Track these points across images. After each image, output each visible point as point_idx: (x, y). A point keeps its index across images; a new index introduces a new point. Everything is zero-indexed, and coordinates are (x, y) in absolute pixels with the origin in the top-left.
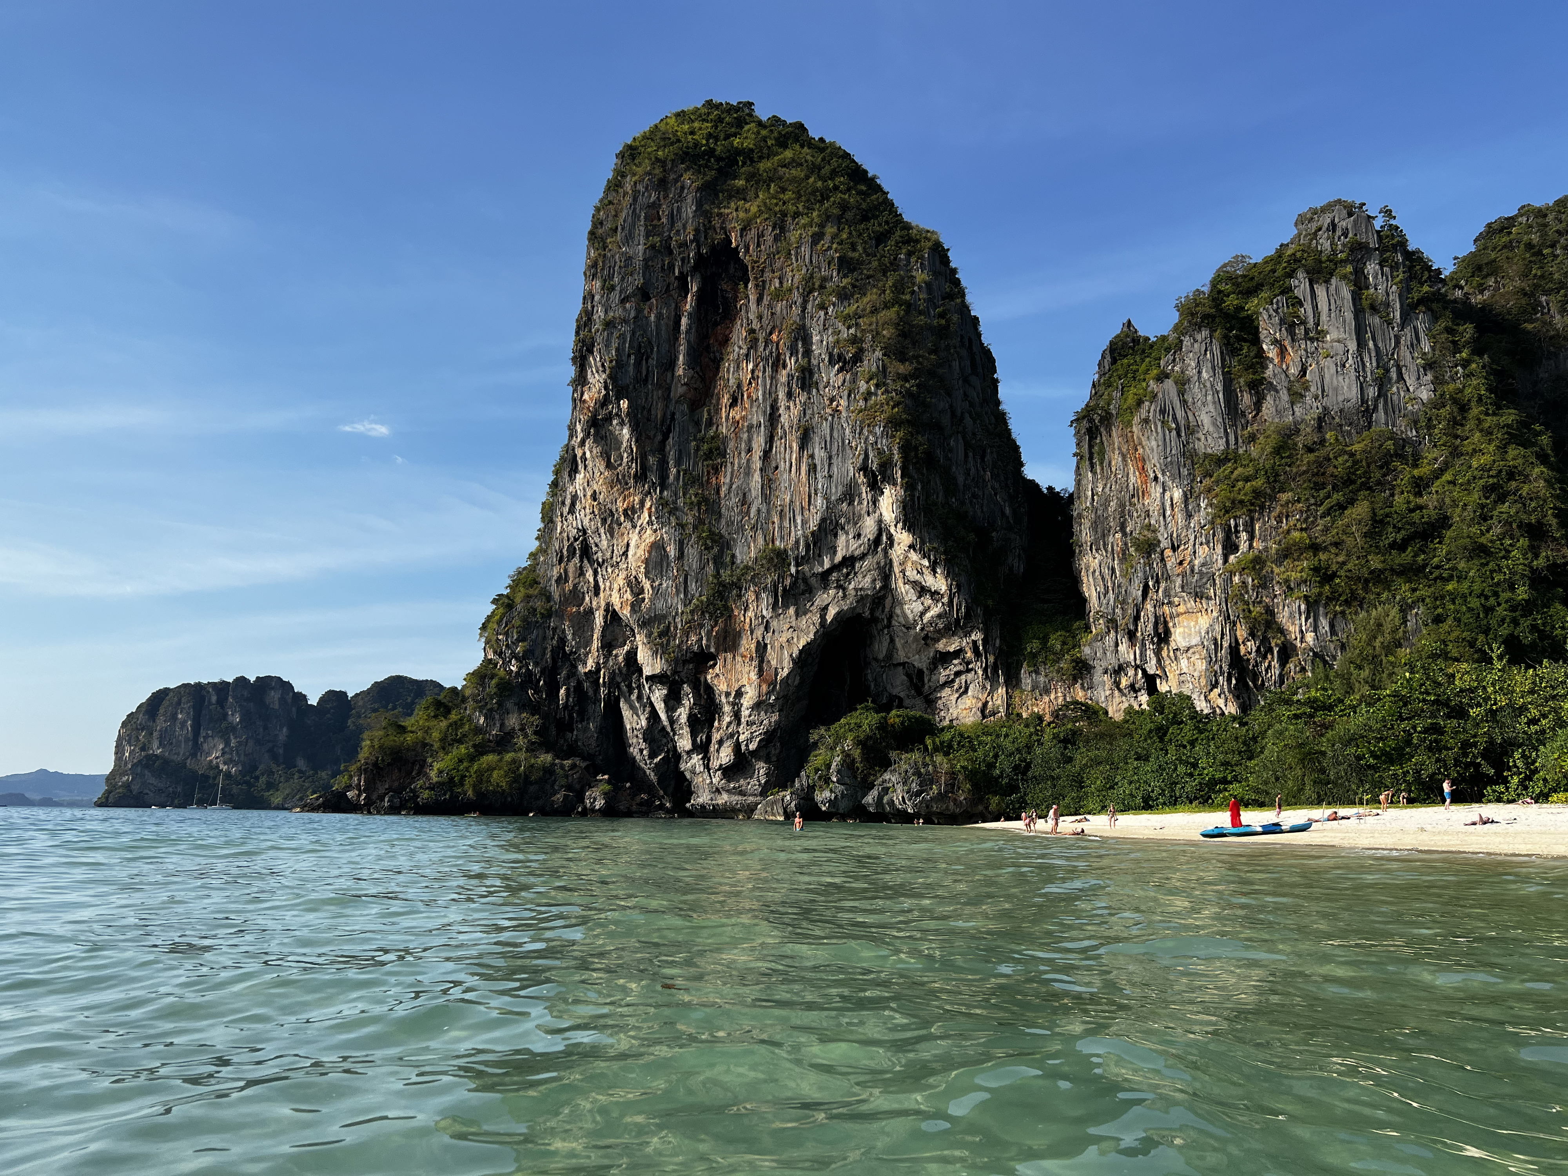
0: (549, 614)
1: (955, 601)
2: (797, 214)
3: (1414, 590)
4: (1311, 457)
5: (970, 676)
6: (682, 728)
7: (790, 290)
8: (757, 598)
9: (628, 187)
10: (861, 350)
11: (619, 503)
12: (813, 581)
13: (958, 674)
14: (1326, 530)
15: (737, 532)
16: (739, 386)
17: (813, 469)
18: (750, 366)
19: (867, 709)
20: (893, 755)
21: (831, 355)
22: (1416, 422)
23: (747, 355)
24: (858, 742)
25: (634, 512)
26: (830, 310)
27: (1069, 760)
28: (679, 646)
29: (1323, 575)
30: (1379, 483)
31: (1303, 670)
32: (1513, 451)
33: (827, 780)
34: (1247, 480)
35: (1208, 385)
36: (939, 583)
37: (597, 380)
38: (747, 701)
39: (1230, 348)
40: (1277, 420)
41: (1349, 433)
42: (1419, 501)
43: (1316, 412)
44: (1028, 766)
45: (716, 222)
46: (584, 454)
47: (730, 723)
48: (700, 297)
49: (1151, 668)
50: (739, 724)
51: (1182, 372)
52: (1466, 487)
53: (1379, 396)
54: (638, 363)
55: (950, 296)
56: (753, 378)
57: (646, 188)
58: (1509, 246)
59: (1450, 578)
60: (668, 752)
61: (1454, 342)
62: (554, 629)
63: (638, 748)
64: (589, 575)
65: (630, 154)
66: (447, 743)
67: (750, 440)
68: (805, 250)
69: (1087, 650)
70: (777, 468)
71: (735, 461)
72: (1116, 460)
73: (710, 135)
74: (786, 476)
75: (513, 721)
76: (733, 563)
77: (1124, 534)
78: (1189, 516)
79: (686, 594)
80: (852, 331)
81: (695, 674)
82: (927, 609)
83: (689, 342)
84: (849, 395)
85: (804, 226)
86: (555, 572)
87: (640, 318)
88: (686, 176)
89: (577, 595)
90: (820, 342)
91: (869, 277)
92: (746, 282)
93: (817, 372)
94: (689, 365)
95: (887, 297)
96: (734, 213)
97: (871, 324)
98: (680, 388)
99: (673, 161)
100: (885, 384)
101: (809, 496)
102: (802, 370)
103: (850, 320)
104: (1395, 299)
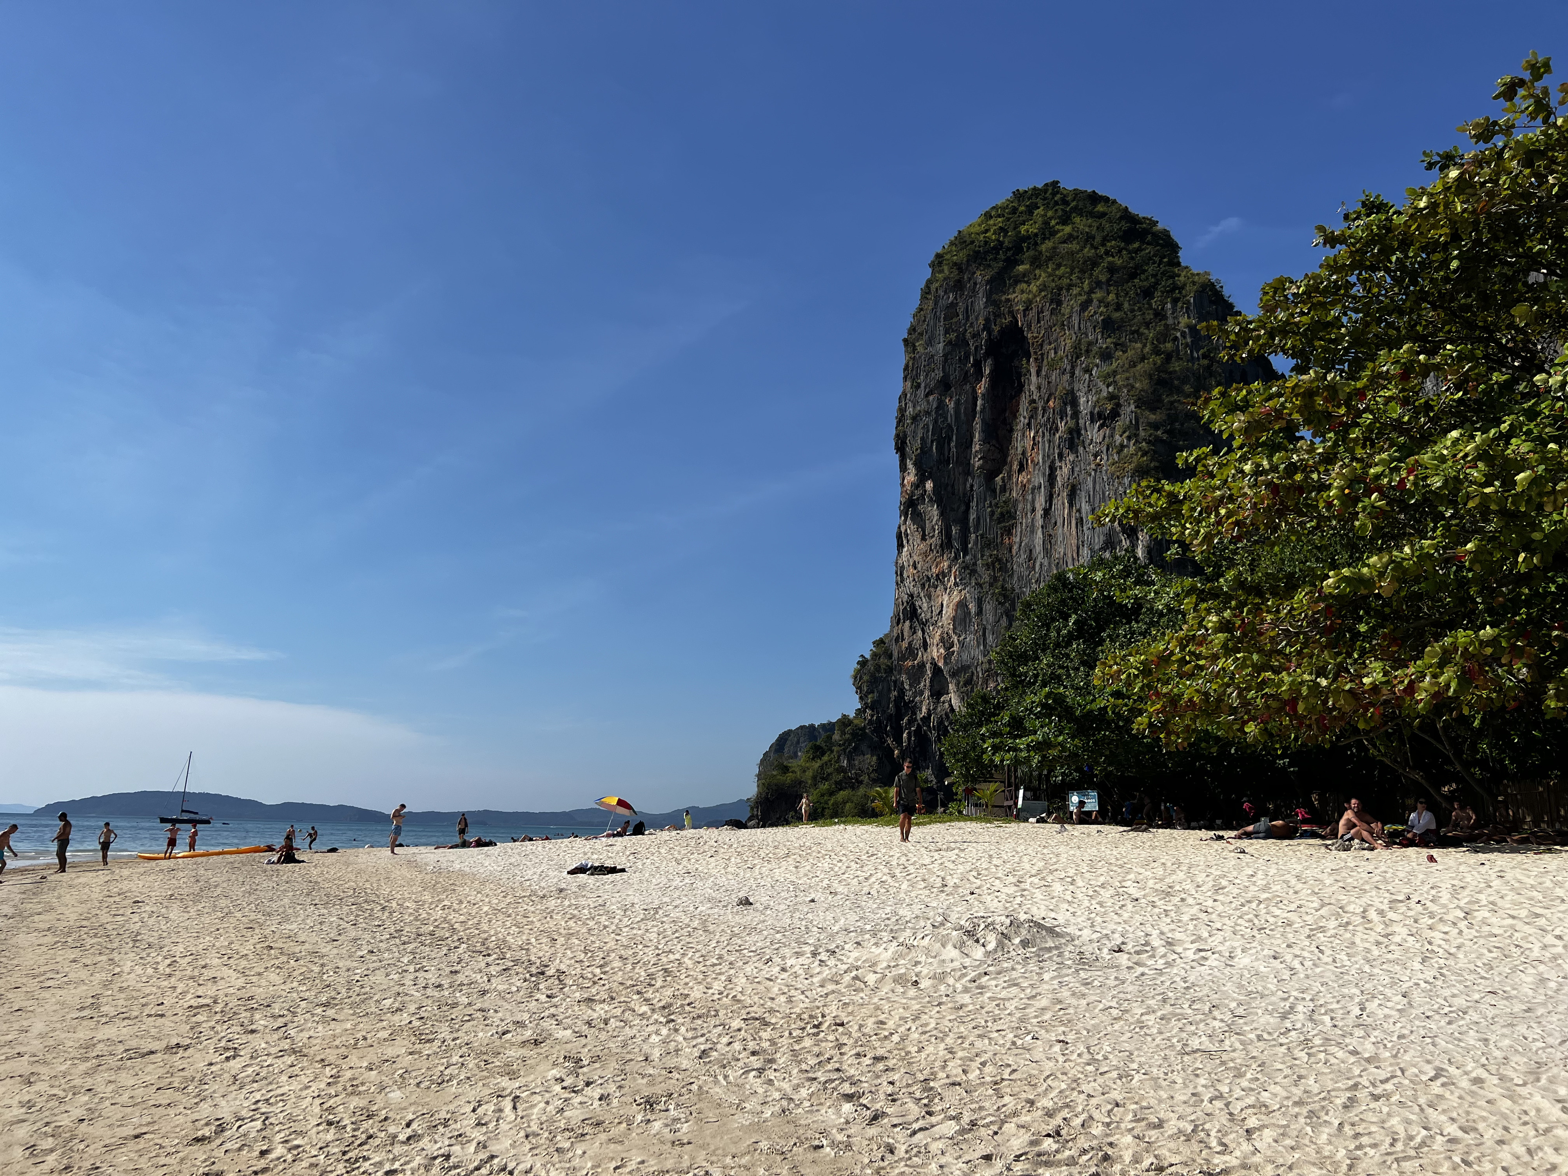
0: (890, 670)
2: (1069, 287)
7: (1062, 359)
9: (934, 293)
10: (1118, 405)
11: (934, 570)
15: (1026, 587)
16: (1024, 453)
17: (1080, 522)
18: (1032, 434)
21: (1092, 413)
23: (1029, 424)
25: (944, 577)
26: (1094, 372)
37: (912, 467)
45: (1004, 309)
46: (906, 530)
48: (993, 376)
54: (940, 448)
56: (1034, 444)
57: (945, 292)
62: (895, 682)
64: (919, 634)
65: (938, 261)
67: (1033, 502)
68: (1075, 320)
70: (1055, 523)
71: (1023, 522)
73: (1002, 229)
74: (1060, 531)
79: (985, 646)
80: (1111, 389)
83: (984, 420)
84: (1108, 450)
85: (1076, 296)
86: (895, 634)
87: (941, 405)
88: (978, 273)
89: (911, 652)
90: (1085, 404)
91: (1133, 333)
92: (1028, 358)
93: (1083, 432)
94: (985, 441)
95: (1147, 350)
96: (1018, 296)
97: (1128, 379)
98: (977, 463)
99: (968, 261)
100: (1136, 435)
101: (1078, 548)
102: (1070, 431)
103: (1109, 378)
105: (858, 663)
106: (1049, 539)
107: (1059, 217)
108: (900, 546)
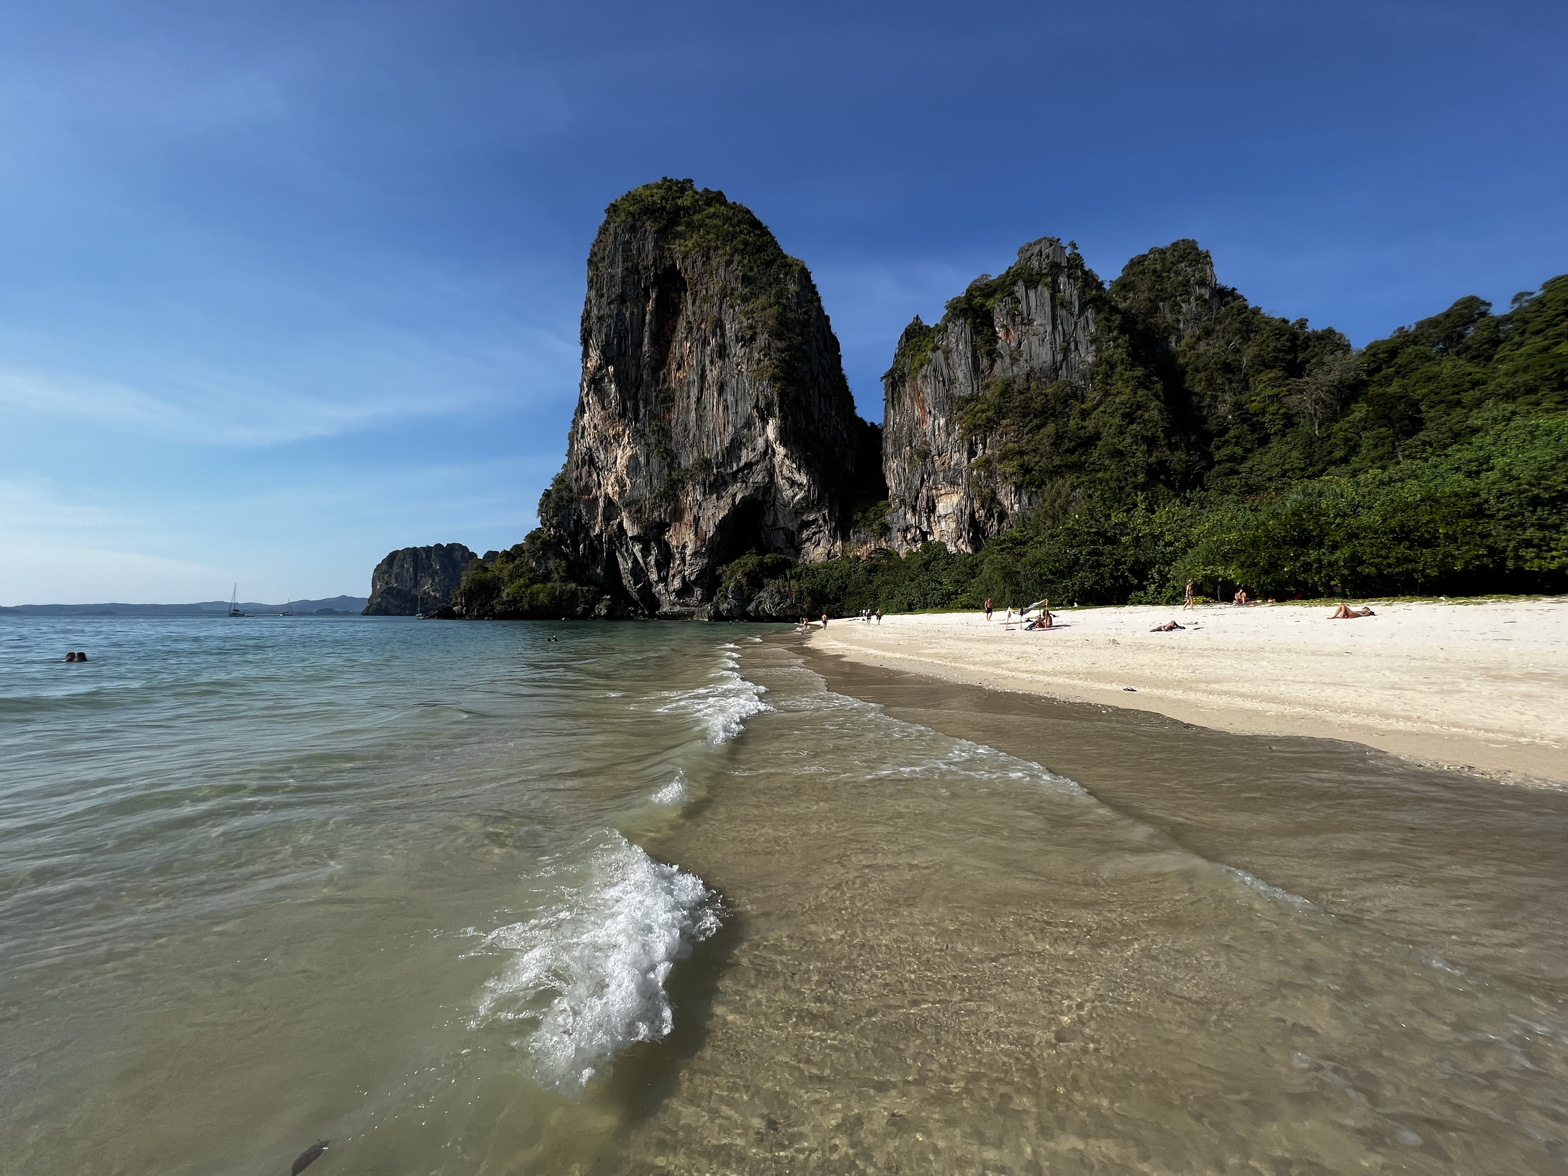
0: (571, 500)
1: (812, 489)
2: (717, 248)
3: (1078, 478)
4: (1022, 397)
5: (821, 534)
6: (652, 568)
7: (712, 296)
8: (694, 489)
9: (612, 231)
10: (755, 333)
11: (610, 431)
12: (727, 478)
13: (814, 534)
14: (1029, 441)
15: (682, 449)
16: (682, 357)
17: (726, 408)
18: (689, 345)
19: (751, 553)
20: (765, 581)
21: (737, 336)
22: (1084, 376)
23: (686, 338)
24: (745, 574)
25: (619, 437)
26: (737, 308)
27: (871, 582)
28: (647, 519)
29: (1026, 469)
30: (1060, 413)
31: (1011, 526)
32: (1140, 393)
33: (726, 597)
34: (983, 412)
35: (962, 353)
36: (803, 479)
37: (594, 354)
38: (688, 552)
39: (976, 330)
40: (1002, 375)
41: (1045, 383)
42: (1084, 424)
43: (1026, 367)
44: (846, 586)
45: (667, 254)
46: (588, 400)
47: (680, 564)
48: (658, 300)
49: (925, 528)
50: (684, 565)
51: (947, 346)
52: (1112, 414)
53: (1063, 359)
54: (619, 343)
55: (811, 302)
56: (690, 352)
57: (622, 232)
58: (1143, 273)
59: (1100, 470)
60: (645, 582)
61: (1109, 327)
62: (575, 510)
63: (627, 580)
64: (595, 476)
65: (613, 209)
66: (512, 577)
67: (689, 391)
68: (722, 271)
69: (889, 518)
70: (706, 408)
71: (680, 404)
72: (908, 402)
73: (663, 198)
74: (710, 413)
75: (551, 564)
76: (679, 468)
77: (911, 447)
78: (949, 435)
79: (651, 487)
80: (750, 321)
81: (658, 536)
82: (796, 495)
83: (651, 330)
84: (748, 362)
85: (721, 256)
86: (574, 475)
87: (620, 314)
88: (648, 224)
89: (588, 489)
90: (730, 329)
91: (761, 288)
92: (686, 293)
93: (729, 348)
95: (772, 301)
96: (678, 247)
97: (761, 317)
98: (646, 359)
99: (639, 214)
100: (769, 355)
101: (724, 425)
102: (719, 346)
103: (748, 314)
104: (1075, 299)
105: (543, 494)
106: (700, 418)
107: (703, 202)
108: (582, 411)
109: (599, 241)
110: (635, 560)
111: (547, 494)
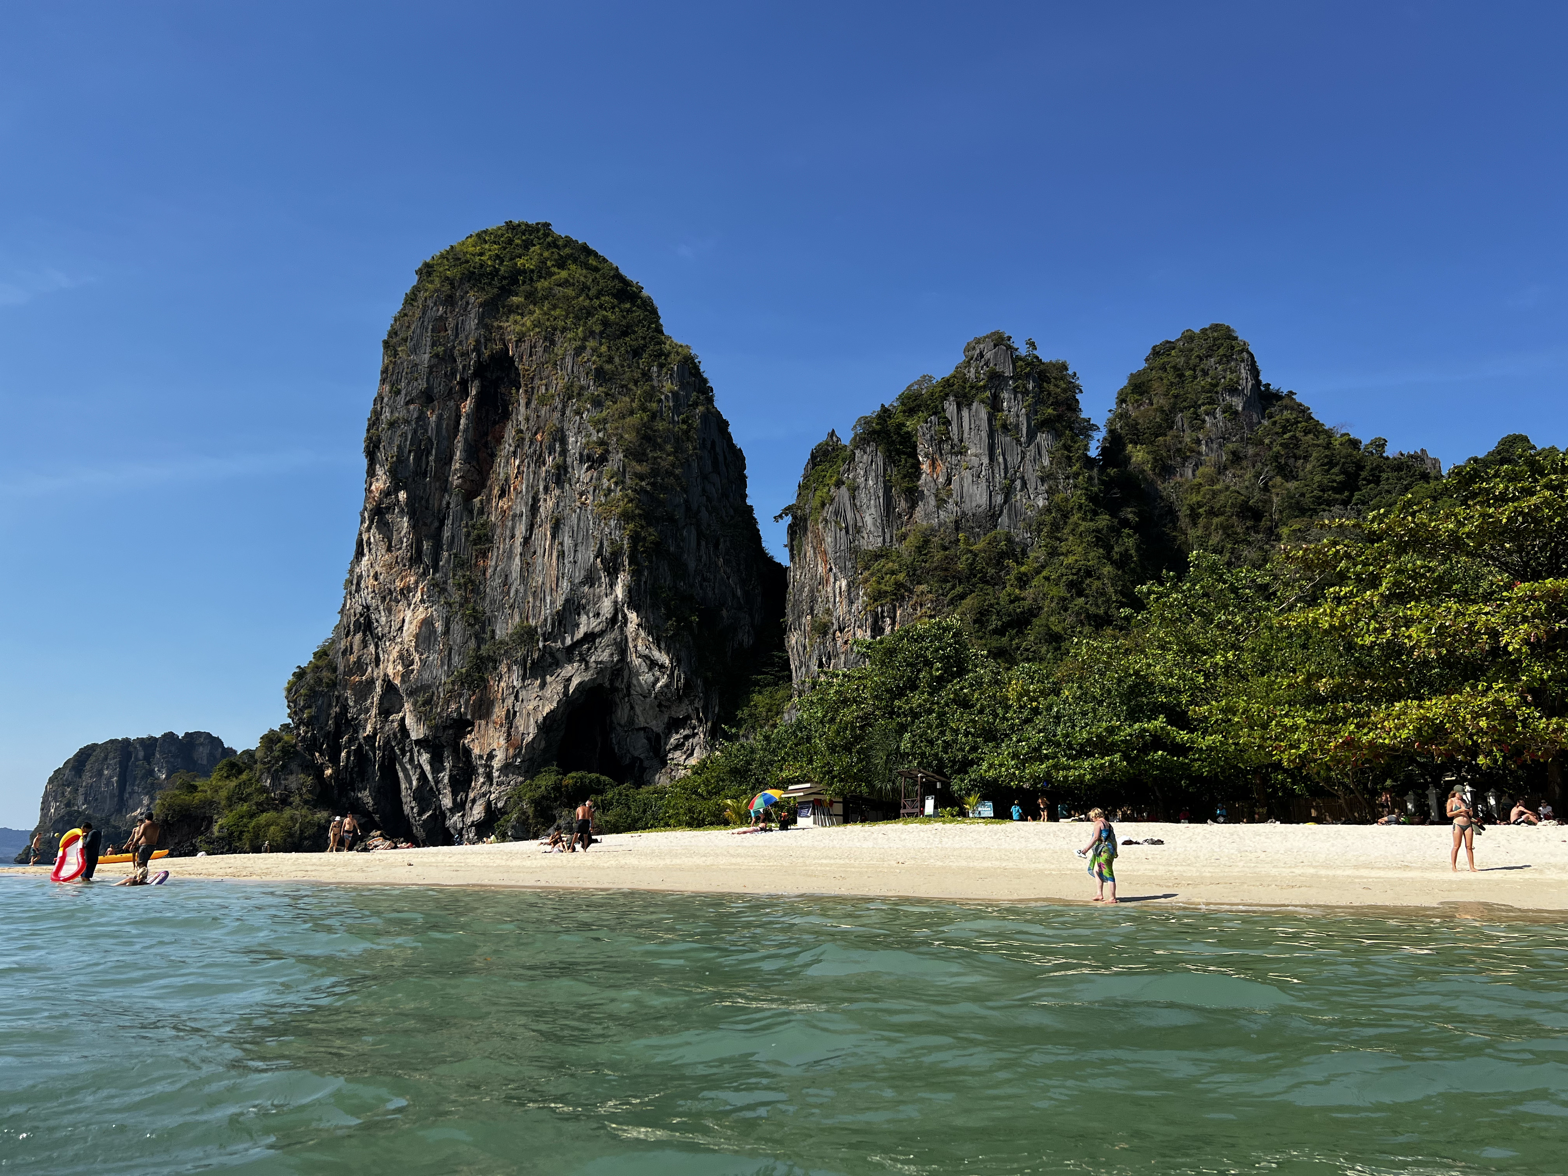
0: (333, 685)
1: (676, 672)
2: (564, 330)
4: (944, 554)
5: (696, 740)
6: (445, 788)
7: (553, 396)
8: (509, 670)
9: (421, 302)
10: (607, 451)
11: (398, 583)
12: (559, 655)
13: (687, 738)
15: (498, 610)
16: (507, 480)
17: (561, 555)
18: (517, 463)
19: (550, 772)
20: (561, 811)
21: (581, 455)
22: (1030, 526)
23: (515, 453)
25: (409, 592)
26: (584, 416)
28: (439, 714)
30: (991, 578)
32: (1094, 553)
34: (893, 573)
35: (872, 491)
36: (664, 659)
37: (382, 473)
38: (496, 764)
39: (891, 459)
40: (925, 523)
41: (977, 535)
42: (1021, 594)
43: (955, 512)
45: (496, 335)
46: (369, 538)
47: (484, 783)
48: (479, 398)
50: (491, 785)
51: (854, 479)
52: (1056, 582)
53: (1005, 502)
54: (417, 459)
55: (695, 404)
56: (518, 473)
57: (435, 304)
60: (435, 810)
61: (1069, 458)
62: (338, 698)
63: (409, 806)
64: (371, 648)
65: (427, 271)
66: (232, 800)
67: (513, 528)
68: (569, 361)
70: (535, 553)
71: (500, 546)
72: (810, 553)
73: (497, 257)
74: (540, 560)
75: (294, 781)
76: (493, 637)
77: (812, 617)
78: (851, 603)
79: (449, 667)
80: (601, 435)
81: (455, 739)
82: (657, 680)
83: (466, 440)
84: (594, 491)
85: (570, 339)
86: (342, 646)
87: (422, 417)
88: (472, 293)
89: (360, 666)
90: (574, 443)
91: (622, 386)
92: (518, 390)
93: (570, 470)
94: (466, 460)
95: (634, 405)
96: (511, 326)
97: (617, 428)
98: (455, 481)
99: (461, 279)
100: (623, 482)
101: (558, 579)
102: (558, 467)
103: (599, 425)
104: (1023, 420)
105: (294, 674)
106: (527, 567)
107: (555, 260)
108: (360, 554)
109: (403, 314)
110: (423, 776)
111: (300, 674)
